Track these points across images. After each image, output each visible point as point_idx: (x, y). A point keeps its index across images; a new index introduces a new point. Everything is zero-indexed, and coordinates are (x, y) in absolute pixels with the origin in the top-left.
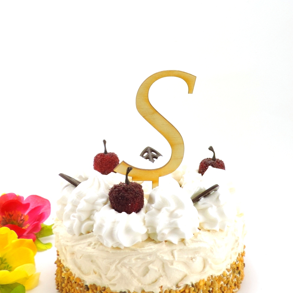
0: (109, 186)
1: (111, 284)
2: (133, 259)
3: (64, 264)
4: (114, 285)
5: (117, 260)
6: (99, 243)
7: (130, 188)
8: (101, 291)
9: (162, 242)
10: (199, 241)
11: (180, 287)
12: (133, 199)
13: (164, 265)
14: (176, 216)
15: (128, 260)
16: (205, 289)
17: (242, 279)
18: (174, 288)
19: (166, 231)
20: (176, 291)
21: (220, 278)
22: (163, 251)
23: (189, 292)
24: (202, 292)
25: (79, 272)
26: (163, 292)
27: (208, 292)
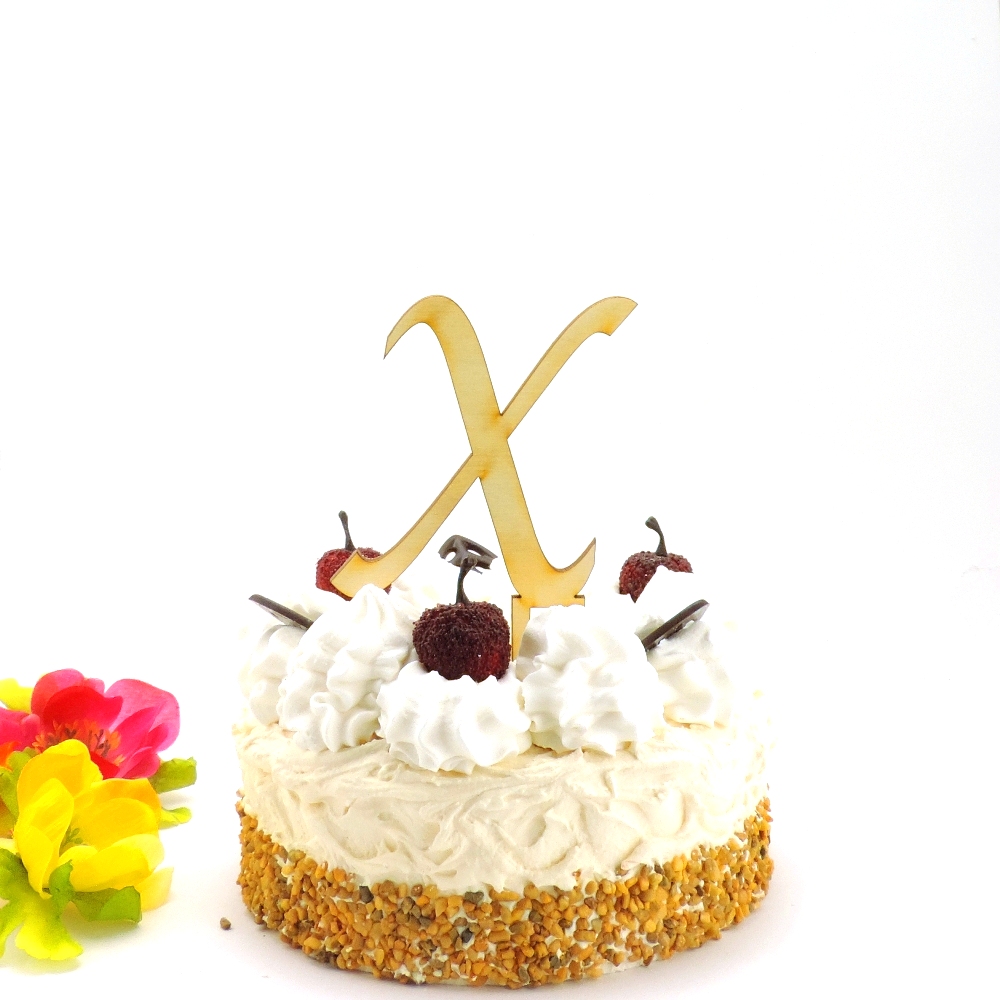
1: (439, 875)
2: (503, 798)
4: (453, 874)
5: (458, 803)
6: (400, 765)
8: (409, 898)
9: (573, 751)
11: (626, 873)
12: (487, 640)
14: (608, 682)
15: (489, 801)
16: (687, 881)
18: (612, 877)
20: (616, 883)
21: (723, 855)
22: (579, 773)
23: (650, 887)
24: (679, 891)
25: (341, 852)
26: (583, 890)
27: (696, 891)
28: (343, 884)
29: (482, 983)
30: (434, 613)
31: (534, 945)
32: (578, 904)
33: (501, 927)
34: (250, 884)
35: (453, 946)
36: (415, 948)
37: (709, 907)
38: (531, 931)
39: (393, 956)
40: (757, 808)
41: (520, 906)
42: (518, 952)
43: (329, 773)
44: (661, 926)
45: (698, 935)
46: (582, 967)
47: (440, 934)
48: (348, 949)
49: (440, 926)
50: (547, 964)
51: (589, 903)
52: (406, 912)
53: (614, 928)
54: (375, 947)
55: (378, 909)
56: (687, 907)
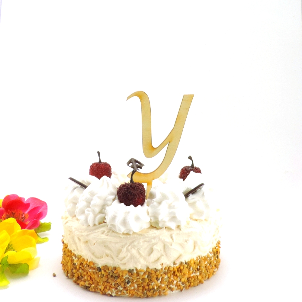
1: (121, 264)
2: (141, 242)
4: (125, 264)
5: (128, 243)
6: (111, 231)
8: (112, 271)
9: (162, 228)
10: (191, 227)
11: (177, 264)
12: (139, 194)
14: (173, 207)
15: (137, 243)
16: (194, 266)
18: (172, 265)
19: (167, 219)
20: (173, 268)
21: (205, 259)
22: (164, 235)
23: (183, 268)
24: (192, 269)
25: (92, 256)
26: (163, 269)
27: (197, 269)
28: (93, 266)
29: (132, 296)
30: (123, 186)
31: (148, 285)
32: (162, 273)
33: (139, 280)
34: (64, 264)
35: (124, 285)
36: (113, 286)
37: (200, 274)
38: (148, 281)
39: (106, 288)
40: (216, 244)
41: (145, 274)
42: (143, 287)
43: (90, 233)
44: (186, 280)
45: (197, 282)
46: (162, 292)
47: (121, 281)
48: (93, 286)
49: (121, 279)
50: (152, 291)
51: (165, 273)
52: (111, 275)
53: (172, 280)
54: (101, 285)
55: (103, 274)
56: (194, 274)
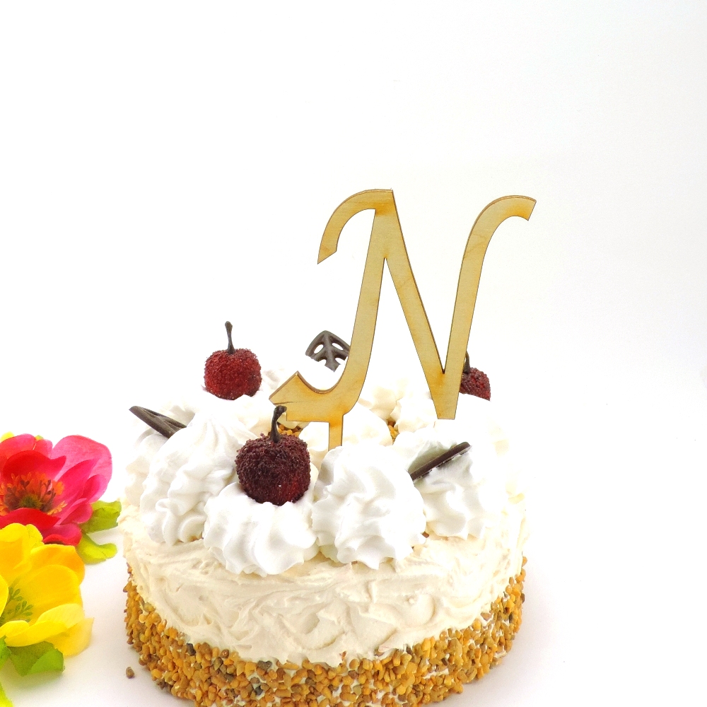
0: (237, 441)
1: (241, 646)
2: (285, 600)
3: (144, 596)
4: (247, 647)
5: (252, 600)
6: (216, 563)
7: (281, 451)
8: (219, 658)
9: (345, 565)
10: (423, 562)
11: (382, 654)
12: (287, 474)
13: (349, 611)
14: (377, 513)
16: (435, 656)
17: (515, 630)
18: (371, 656)
19: (355, 544)
20: (374, 662)
21: (467, 634)
22: (347, 584)
23: (401, 664)
24: (428, 663)
25: (175, 617)
26: (348, 665)
27: (441, 663)
28: (176, 639)
31: (308, 701)
32: (343, 675)
33: (283, 688)
35: (249, 696)
36: (223, 693)
37: (454, 670)
38: (306, 692)
39: (207, 696)
41: (298, 673)
42: (296, 705)
43: (166, 560)
44: (410, 690)
45: (442, 692)
47: (240, 687)
48: (177, 686)
49: (240, 682)
51: (353, 675)
52: (216, 669)
53: (372, 691)
54: (196, 687)
55: (198, 662)
56: (434, 673)
